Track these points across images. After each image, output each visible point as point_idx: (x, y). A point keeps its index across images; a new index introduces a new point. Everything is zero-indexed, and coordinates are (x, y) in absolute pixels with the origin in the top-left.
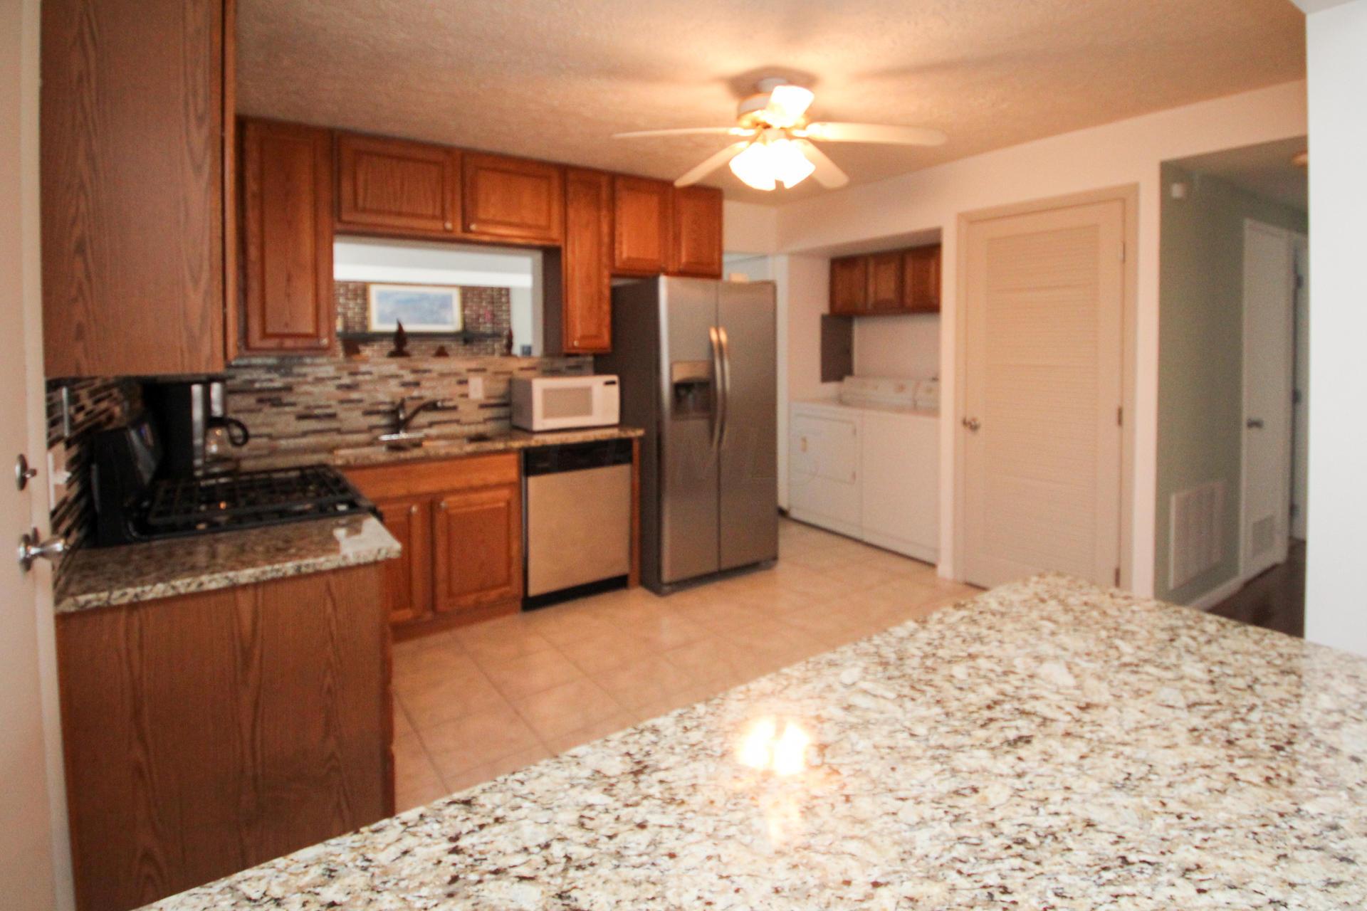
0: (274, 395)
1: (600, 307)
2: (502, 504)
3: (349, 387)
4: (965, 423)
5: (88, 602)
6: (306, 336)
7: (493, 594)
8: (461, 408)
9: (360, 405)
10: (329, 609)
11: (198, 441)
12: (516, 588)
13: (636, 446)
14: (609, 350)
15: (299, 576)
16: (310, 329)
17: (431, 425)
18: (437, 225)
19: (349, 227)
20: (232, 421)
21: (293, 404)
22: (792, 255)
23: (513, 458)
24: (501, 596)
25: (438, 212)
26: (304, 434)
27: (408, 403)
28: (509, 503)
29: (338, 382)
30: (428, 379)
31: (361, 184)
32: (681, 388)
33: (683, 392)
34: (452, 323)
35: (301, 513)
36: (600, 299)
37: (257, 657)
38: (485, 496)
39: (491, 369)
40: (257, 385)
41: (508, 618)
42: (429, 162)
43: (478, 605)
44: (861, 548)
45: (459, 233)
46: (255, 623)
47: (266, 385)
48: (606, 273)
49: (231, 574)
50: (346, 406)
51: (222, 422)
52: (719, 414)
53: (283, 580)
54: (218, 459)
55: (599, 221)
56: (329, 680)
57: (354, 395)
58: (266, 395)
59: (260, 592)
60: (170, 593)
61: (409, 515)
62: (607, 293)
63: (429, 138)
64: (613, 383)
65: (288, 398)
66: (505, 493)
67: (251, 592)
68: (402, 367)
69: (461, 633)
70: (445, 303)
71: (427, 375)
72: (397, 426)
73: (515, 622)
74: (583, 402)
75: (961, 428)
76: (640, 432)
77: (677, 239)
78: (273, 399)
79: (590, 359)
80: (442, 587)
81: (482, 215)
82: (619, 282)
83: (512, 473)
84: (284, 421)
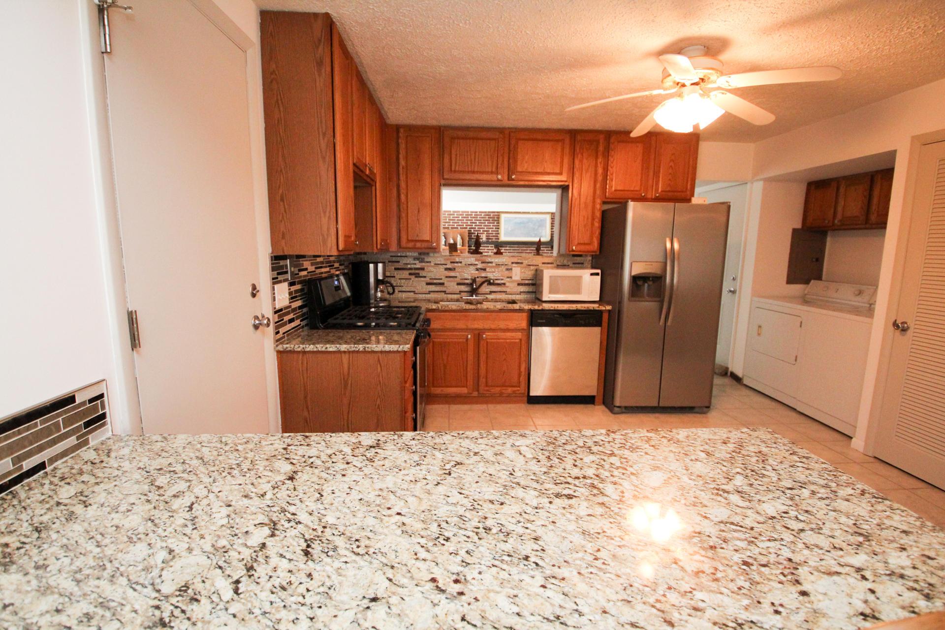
0: (417, 271)
1: (592, 224)
2: (517, 341)
3: (450, 269)
4: (895, 324)
5: (287, 348)
6: (427, 241)
7: (510, 390)
8: (507, 284)
9: (455, 279)
10: (379, 369)
11: (372, 292)
12: (522, 389)
13: (605, 317)
14: (598, 253)
15: (365, 352)
16: (427, 238)
17: (491, 292)
18: (494, 177)
19: (450, 182)
20: (388, 282)
21: (425, 277)
22: (767, 180)
23: (525, 315)
24: (514, 392)
25: (494, 170)
26: (430, 292)
27: (477, 279)
28: (521, 340)
29: (445, 266)
30: (489, 267)
31: (453, 156)
32: (636, 280)
33: (640, 283)
34: (545, 236)
35: (391, 326)
36: (593, 219)
37: (349, 385)
38: (509, 334)
39: (526, 262)
40: (409, 266)
41: (517, 406)
42: (489, 139)
43: (501, 394)
44: (794, 414)
45: (506, 182)
46: (349, 369)
47: (413, 266)
48: (598, 201)
49: (338, 346)
50: (449, 279)
51: (382, 282)
52: (666, 299)
53: (358, 352)
54: (383, 300)
55: (596, 166)
56: (378, 402)
57: (452, 274)
58: (413, 271)
59: (351, 355)
60: (315, 350)
61: (467, 339)
62: (598, 214)
63: (490, 125)
64: (598, 274)
65: (422, 273)
66: (519, 335)
67: (347, 355)
68: (476, 260)
69: (491, 407)
70: (541, 224)
71: (490, 265)
72: (473, 292)
73: (522, 408)
74: (577, 285)
75: (892, 328)
76: (609, 308)
77: (656, 174)
78: (416, 274)
79: (590, 258)
80: (482, 380)
81: (519, 169)
82: (606, 207)
83: (524, 324)
84: (420, 285)
